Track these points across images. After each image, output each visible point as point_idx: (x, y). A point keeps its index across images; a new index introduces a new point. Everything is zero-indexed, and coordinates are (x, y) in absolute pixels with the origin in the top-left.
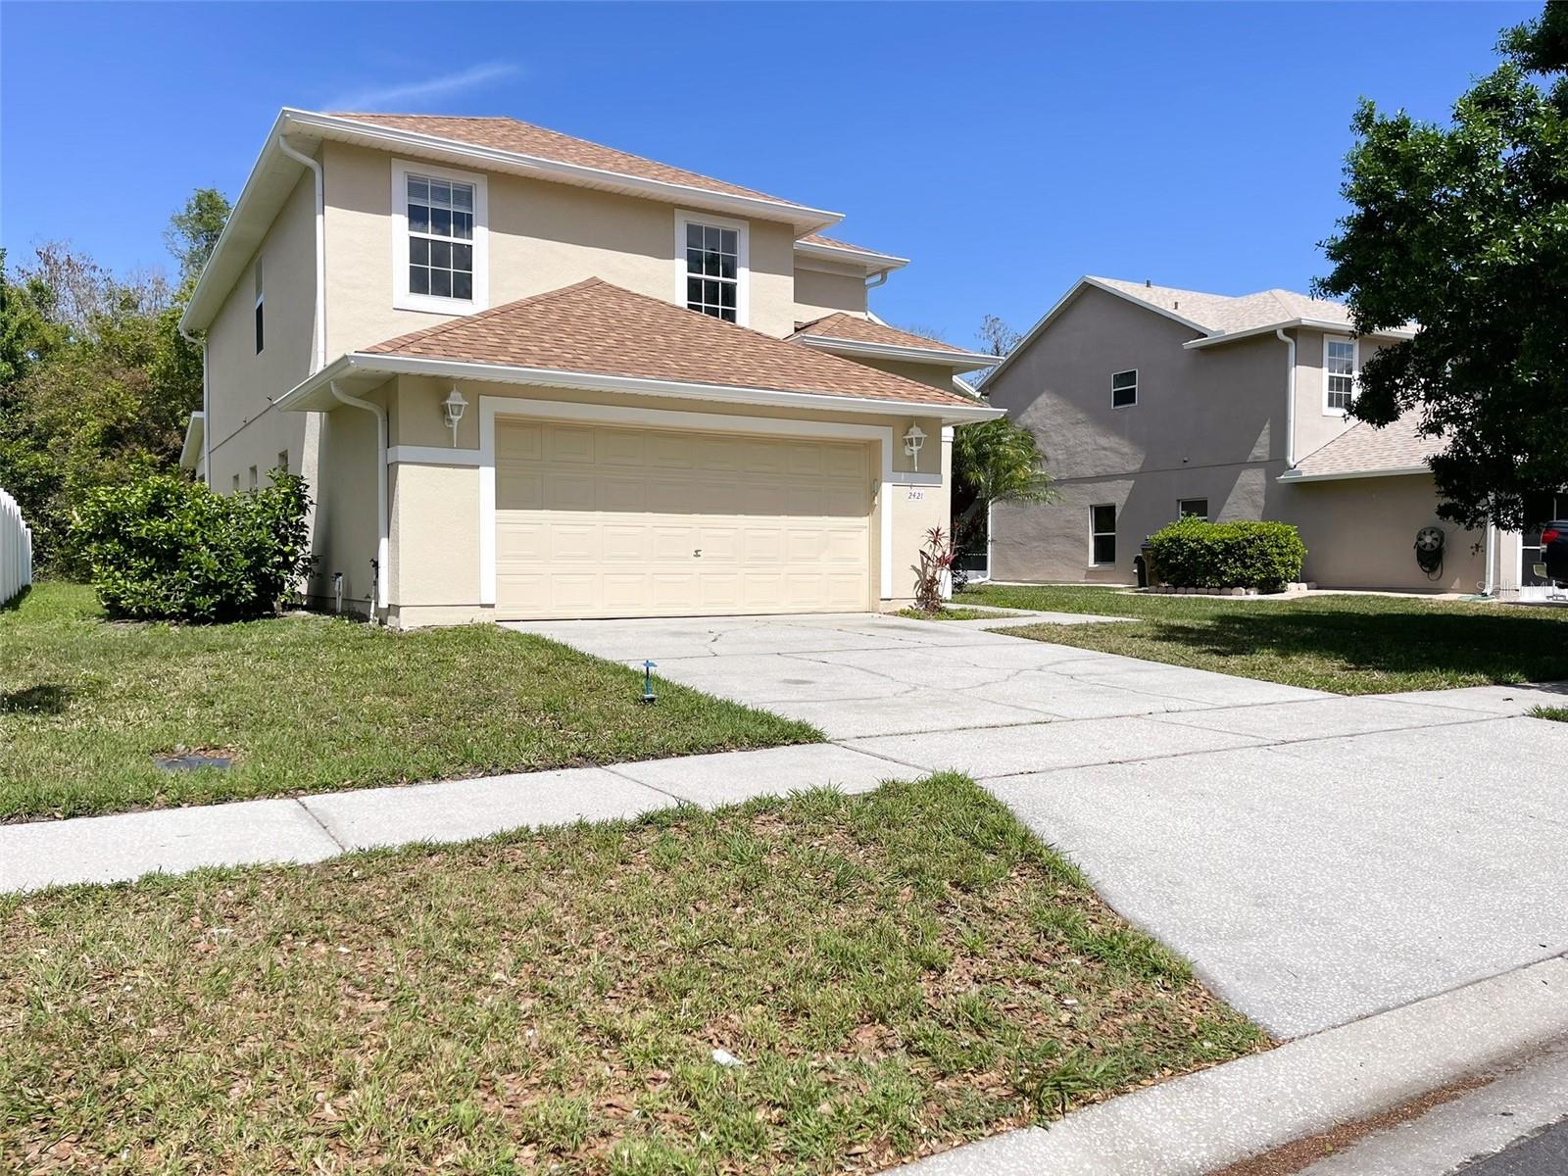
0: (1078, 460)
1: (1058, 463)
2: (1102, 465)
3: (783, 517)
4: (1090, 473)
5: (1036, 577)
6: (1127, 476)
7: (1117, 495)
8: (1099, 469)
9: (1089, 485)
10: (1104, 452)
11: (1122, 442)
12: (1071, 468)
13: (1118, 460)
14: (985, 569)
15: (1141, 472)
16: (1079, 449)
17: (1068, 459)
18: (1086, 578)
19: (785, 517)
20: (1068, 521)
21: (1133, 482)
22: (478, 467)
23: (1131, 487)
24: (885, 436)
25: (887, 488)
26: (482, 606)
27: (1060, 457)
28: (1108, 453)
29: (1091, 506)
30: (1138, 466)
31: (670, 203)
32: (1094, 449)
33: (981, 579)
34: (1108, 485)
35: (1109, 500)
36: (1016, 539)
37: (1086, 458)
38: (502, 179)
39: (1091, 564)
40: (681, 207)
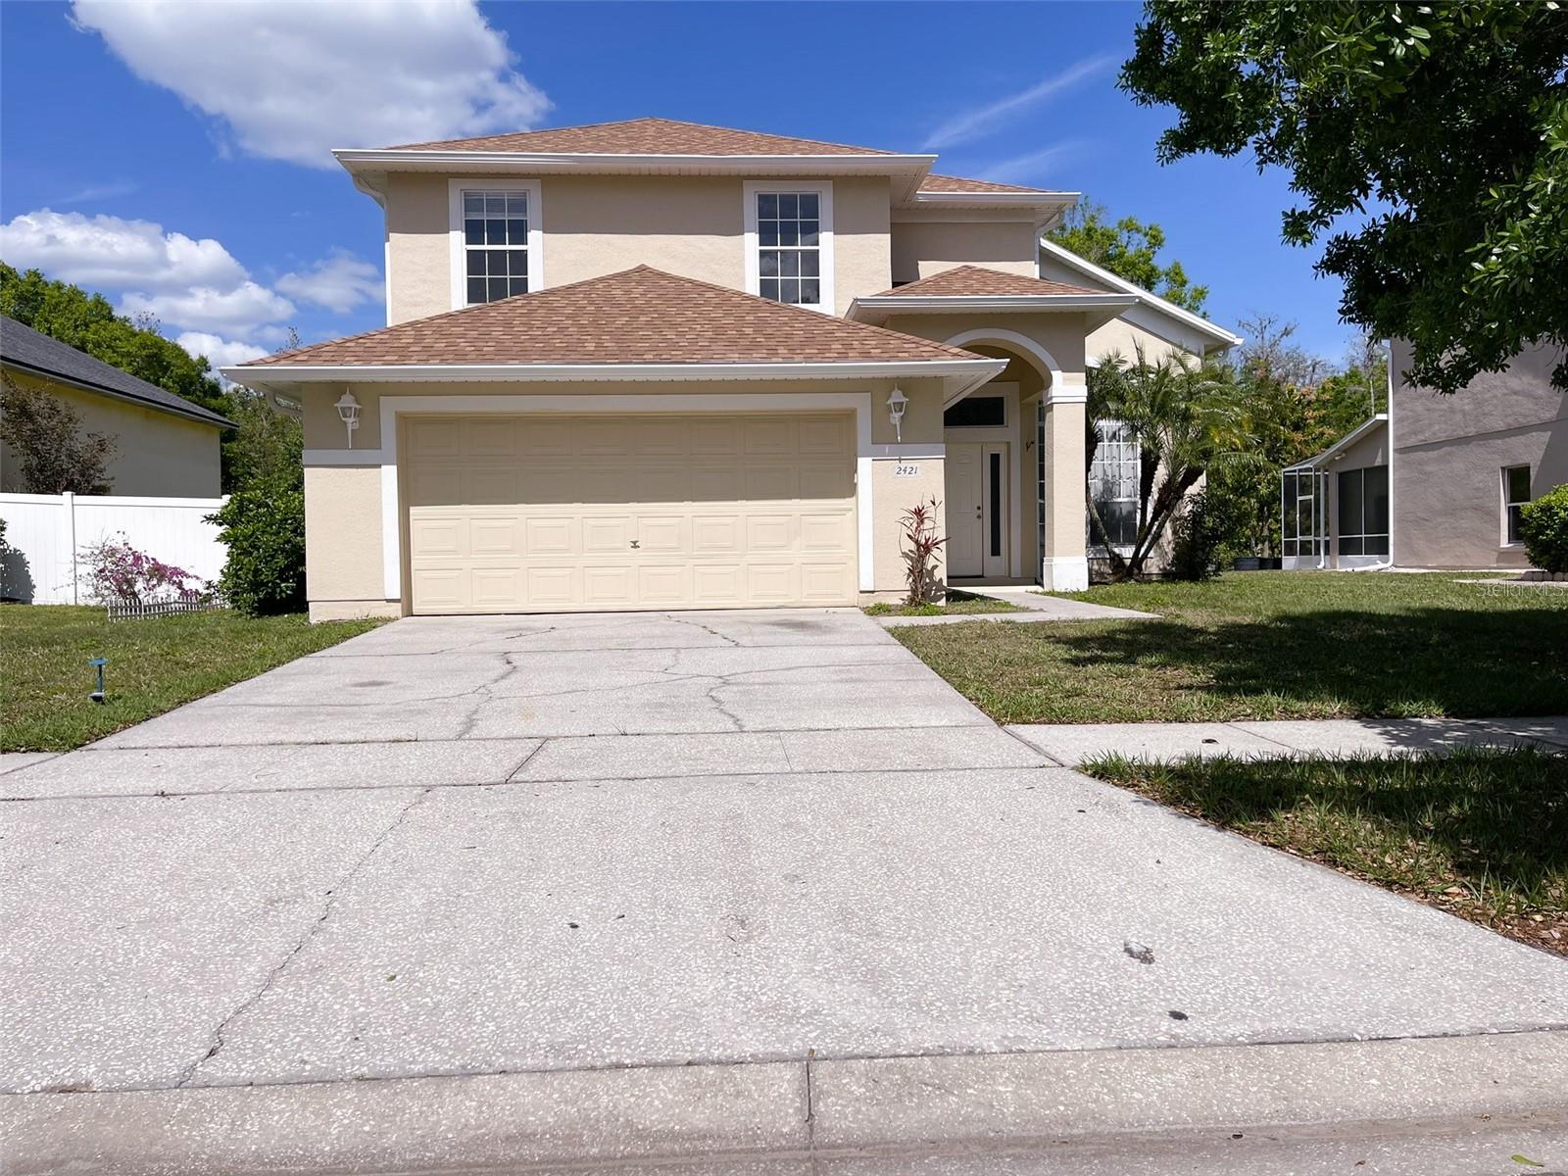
0: (1486, 409)
1: (1464, 415)
2: (1514, 413)
3: (739, 502)
4: (1500, 425)
5: (1443, 561)
6: (1542, 426)
7: (1530, 452)
8: (1510, 420)
9: (1500, 442)
10: (1515, 397)
11: (1535, 382)
12: (1479, 421)
13: (1531, 406)
14: (1387, 553)
15: (1559, 420)
16: (1487, 396)
17: (1475, 409)
18: (1497, 562)
19: (744, 502)
20: (1477, 489)
21: (1550, 433)
22: (379, 466)
23: (1547, 440)
24: (861, 404)
25: (864, 464)
26: (388, 601)
27: (1467, 407)
28: (1520, 398)
29: (1503, 468)
30: (1555, 413)
31: (739, 176)
32: (1505, 394)
33: (1381, 565)
34: (1522, 439)
35: (1522, 459)
36: (1419, 514)
37: (1496, 406)
38: (553, 181)
39: (1504, 543)
40: (750, 177)
